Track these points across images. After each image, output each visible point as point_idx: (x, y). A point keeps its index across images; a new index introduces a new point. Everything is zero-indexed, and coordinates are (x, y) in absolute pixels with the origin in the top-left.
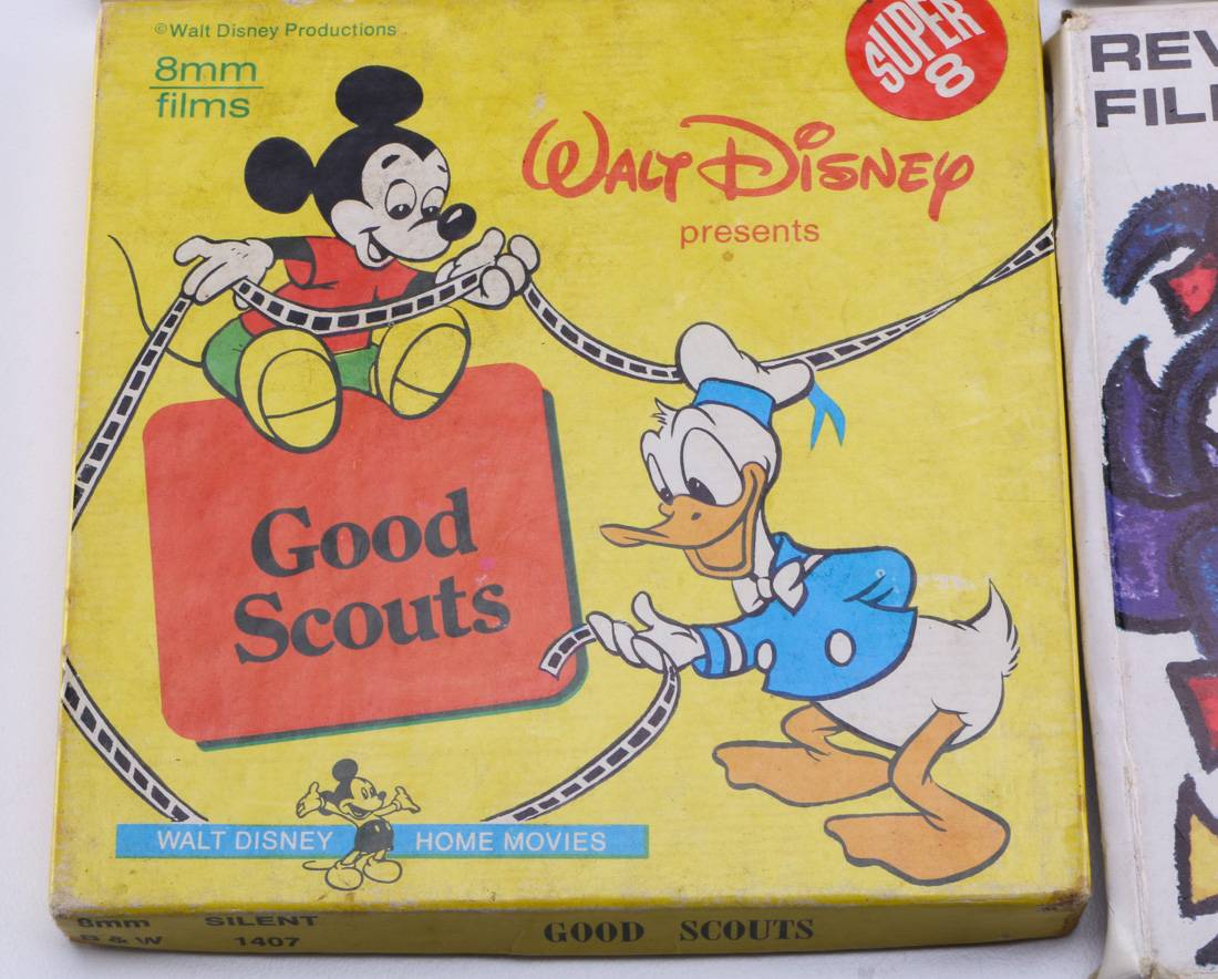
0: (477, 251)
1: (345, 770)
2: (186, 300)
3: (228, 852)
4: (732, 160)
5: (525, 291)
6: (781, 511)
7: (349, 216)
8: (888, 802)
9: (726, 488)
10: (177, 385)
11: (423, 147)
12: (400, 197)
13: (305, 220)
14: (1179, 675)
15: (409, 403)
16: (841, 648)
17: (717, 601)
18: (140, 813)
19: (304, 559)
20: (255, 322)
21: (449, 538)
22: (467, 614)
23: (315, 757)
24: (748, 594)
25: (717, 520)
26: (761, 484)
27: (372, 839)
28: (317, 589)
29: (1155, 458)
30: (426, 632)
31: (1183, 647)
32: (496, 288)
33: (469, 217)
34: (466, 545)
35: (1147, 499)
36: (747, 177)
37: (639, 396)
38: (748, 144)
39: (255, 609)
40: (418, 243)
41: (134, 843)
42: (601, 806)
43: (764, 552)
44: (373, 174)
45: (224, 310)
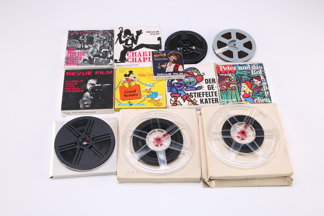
0: (136, 79)
1: (129, 102)
2: (121, 81)
3: (124, 105)
4: (149, 75)
5: (138, 81)
6: (151, 90)
7: (129, 77)
8: (156, 103)
9: (148, 89)
10: (121, 85)
11: (133, 74)
12: (132, 76)
13: (127, 77)
14: (170, 94)
15: (133, 86)
16: (154, 96)
17: (148, 94)
18: (119, 104)
19: (127, 92)
20: (125, 82)
21: (135, 91)
22: (135, 95)
23: (128, 101)
24: (150, 94)
25: (148, 91)
26: (150, 89)
27: (131, 105)
28: (128, 94)
29: (170, 85)
30: (133, 96)
32: (137, 81)
33: (135, 77)
34: (135, 92)
35: (169, 87)
36: (150, 76)
37: (144, 85)
38: (150, 74)
39: (125, 95)
40: (133, 79)
41: (119, 105)
42: (143, 103)
43: (150, 92)
44: (130, 75)
45: (123, 82)
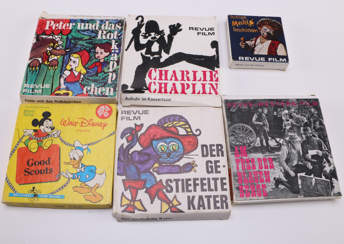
0: (54, 132)
1: (34, 188)
2: (24, 136)
3: (20, 197)
4: (82, 123)
5: (59, 136)
6: (83, 162)
7: (42, 127)
8: (90, 194)
9: (77, 159)
10: (22, 145)
11: (50, 120)
12: (47, 125)
13: (37, 128)
14: (123, 180)
15: (45, 148)
16: (87, 176)
17: (75, 171)
18: (12, 192)
19: (32, 164)
20: (30, 139)
21: (48, 163)
22: (48, 171)
23: (30, 186)
24: (78, 170)
25: (76, 162)
26: (81, 158)
27: (36, 196)
28: (33, 168)
29: (123, 156)
30: (44, 173)
31: (124, 177)
32: (56, 136)
33: (54, 128)
34: (49, 164)
35: (122, 161)
36: (84, 125)
37: (69, 148)
38: (84, 121)
39: (26, 170)
40: (48, 131)
41: (11, 195)
42: (60, 193)
43: (81, 166)
44: (45, 123)
45: (28, 137)
